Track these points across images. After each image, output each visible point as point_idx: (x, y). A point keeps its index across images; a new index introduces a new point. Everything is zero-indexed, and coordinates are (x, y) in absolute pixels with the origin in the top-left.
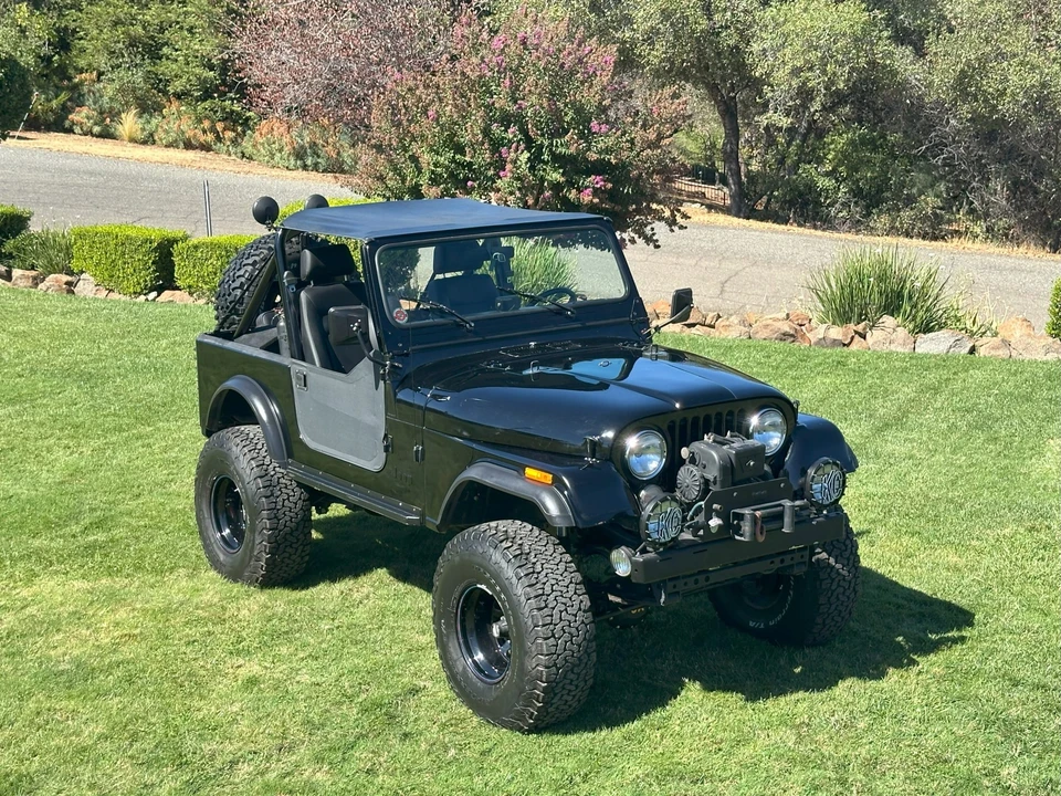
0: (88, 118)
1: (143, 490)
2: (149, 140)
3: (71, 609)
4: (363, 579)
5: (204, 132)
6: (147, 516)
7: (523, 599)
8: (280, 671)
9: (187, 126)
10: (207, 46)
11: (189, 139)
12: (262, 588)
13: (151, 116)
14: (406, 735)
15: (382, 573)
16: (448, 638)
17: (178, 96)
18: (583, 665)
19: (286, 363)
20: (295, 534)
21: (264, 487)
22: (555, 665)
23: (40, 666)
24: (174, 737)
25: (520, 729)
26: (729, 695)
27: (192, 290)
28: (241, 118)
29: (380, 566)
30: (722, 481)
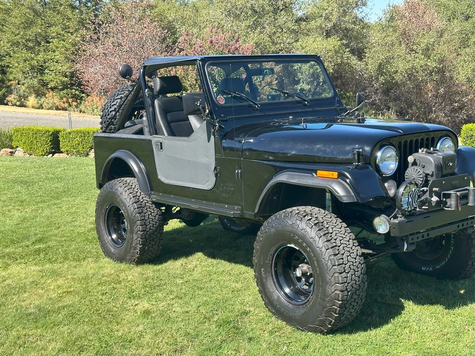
0: (14, 99)
1: (61, 225)
2: (41, 107)
3: (31, 280)
4: (190, 258)
5: (64, 103)
6: (65, 236)
7: (324, 249)
8: (162, 305)
9: (57, 101)
10: (65, 68)
11: (57, 106)
12: (137, 265)
13: (41, 98)
14: (250, 339)
15: (200, 255)
16: (266, 279)
17: (52, 89)
18: (361, 290)
19: (149, 138)
20: (155, 233)
21: (138, 208)
22: (347, 289)
23: (17, 311)
24: (106, 347)
25: (322, 332)
26: (436, 307)
27: (69, 152)
28: (79, 97)
29: (198, 252)
30: (436, 174)
